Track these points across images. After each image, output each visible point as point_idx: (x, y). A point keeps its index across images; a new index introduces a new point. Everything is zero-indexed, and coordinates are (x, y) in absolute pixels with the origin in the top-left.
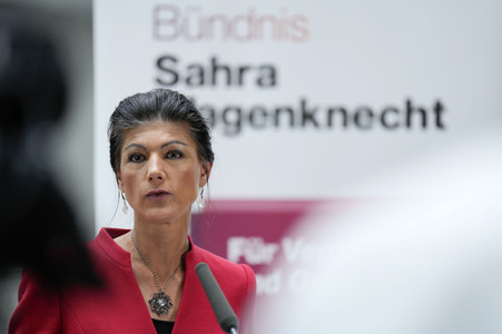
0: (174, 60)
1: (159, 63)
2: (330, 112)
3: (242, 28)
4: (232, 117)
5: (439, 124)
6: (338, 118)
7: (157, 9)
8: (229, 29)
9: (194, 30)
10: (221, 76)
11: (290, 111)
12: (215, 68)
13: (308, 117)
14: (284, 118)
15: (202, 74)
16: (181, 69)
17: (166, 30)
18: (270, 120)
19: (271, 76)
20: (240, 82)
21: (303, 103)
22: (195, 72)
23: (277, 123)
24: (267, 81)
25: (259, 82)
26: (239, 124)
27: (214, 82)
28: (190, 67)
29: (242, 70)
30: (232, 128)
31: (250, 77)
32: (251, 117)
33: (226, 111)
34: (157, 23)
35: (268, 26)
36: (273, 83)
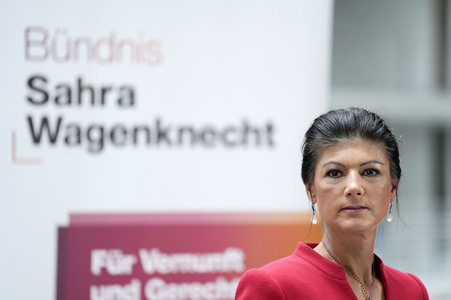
0: (44, 80)
1: (30, 82)
2: (181, 131)
3: (104, 51)
4: (95, 135)
5: (271, 143)
6: (187, 137)
7: (28, 31)
8: (93, 52)
9: (62, 51)
10: (86, 96)
11: (147, 130)
12: (80, 89)
13: (162, 135)
14: (142, 136)
15: (69, 93)
16: (51, 89)
17: (37, 51)
18: (130, 137)
19: (129, 97)
20: (103, 102)
21: (158, 123)
22: (63, 91)
23: (135, 141)
24: (126, 100)
25: (120, 102)
26: (101, 142)
27: (80, 101)
28: (59, 87)
29: (104, 91)
30: (96, 146)
31: (111, 97)
32: (112, 135)
33: (90, 130)
34: (28, 44)
35: (127, 50)
36: (132, 103)
